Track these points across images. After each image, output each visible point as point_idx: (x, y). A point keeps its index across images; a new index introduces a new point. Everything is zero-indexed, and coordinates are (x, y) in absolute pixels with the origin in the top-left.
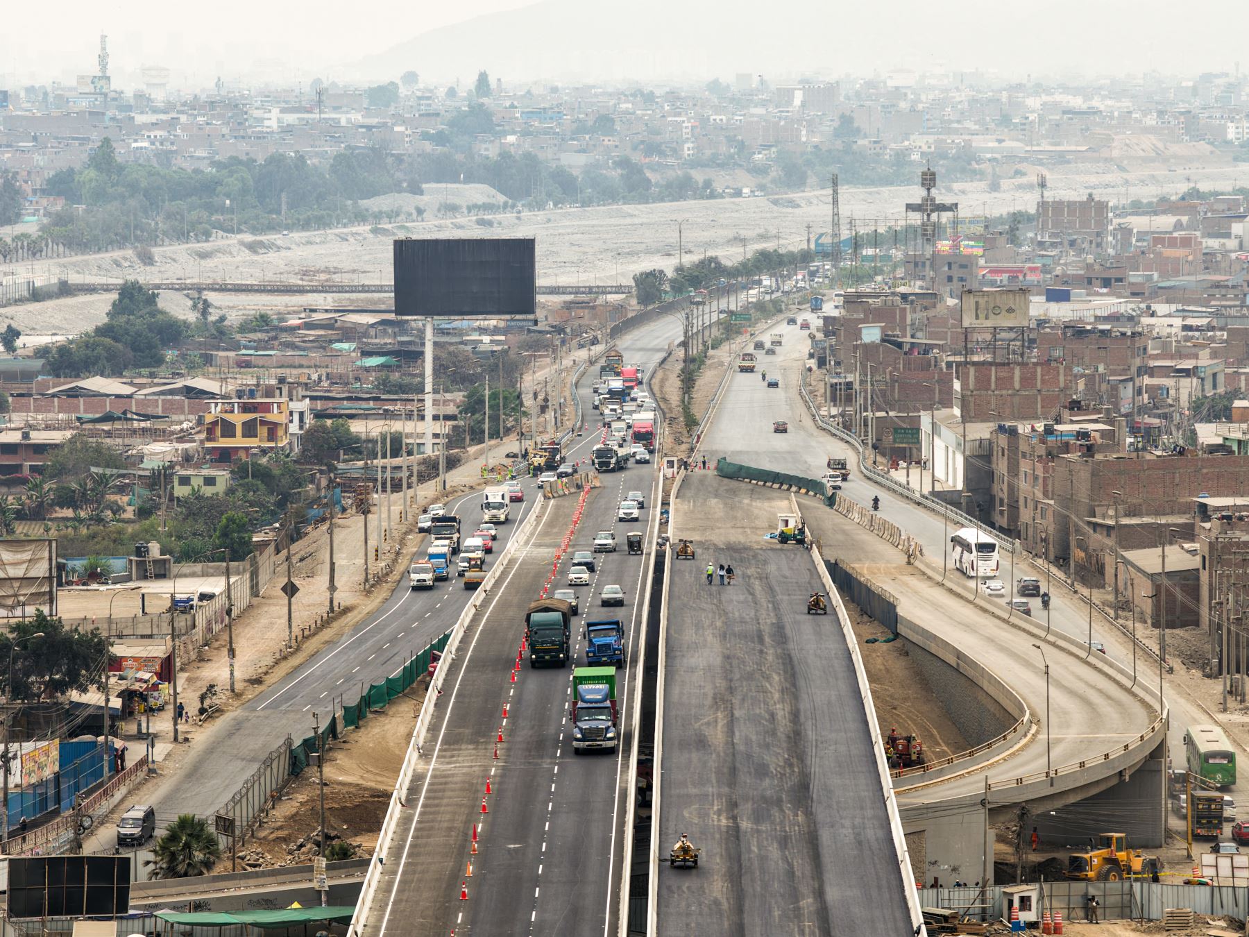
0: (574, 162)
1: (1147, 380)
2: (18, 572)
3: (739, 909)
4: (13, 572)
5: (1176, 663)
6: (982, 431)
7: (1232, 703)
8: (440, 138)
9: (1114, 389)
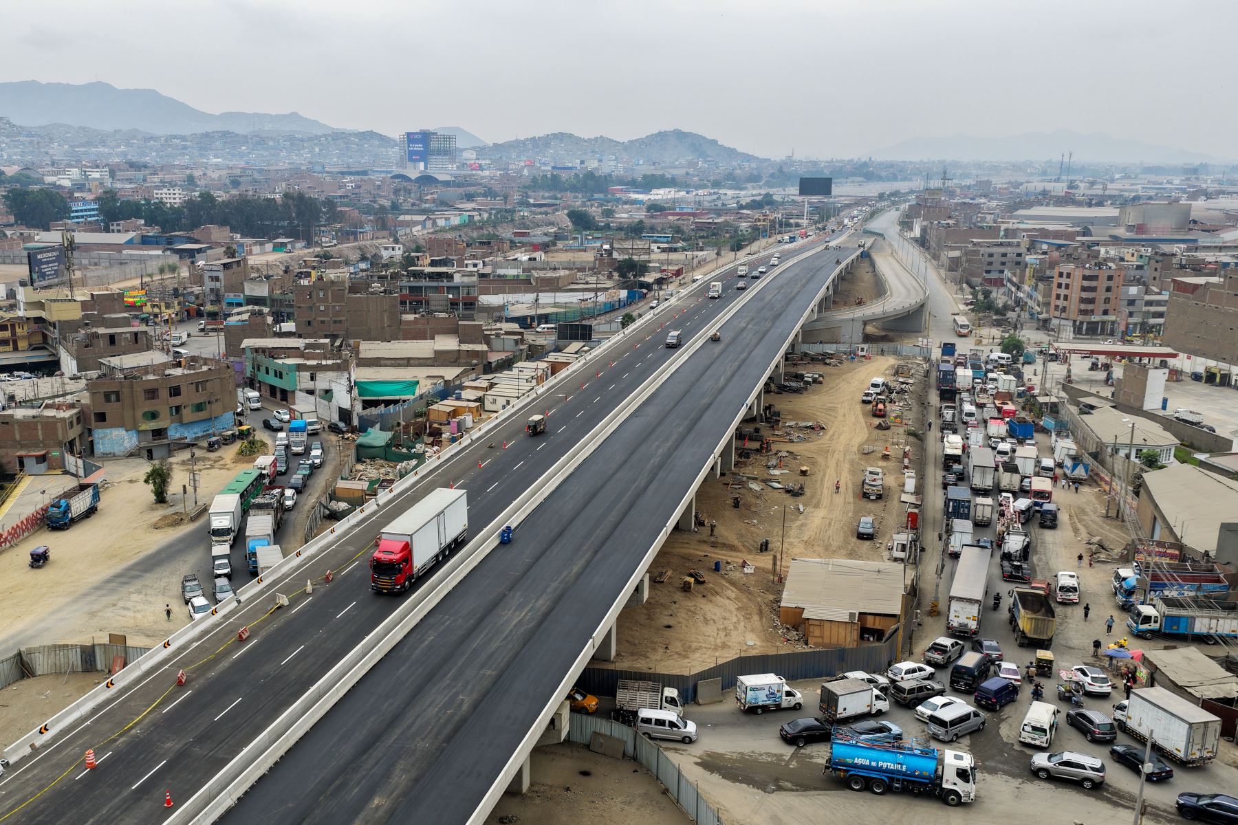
0: (883, 174)
1: (979, 215)
2: (641, 247)
3: (718, 357)
4: (640, 247)
5: (948, 281)
6: (925, 223)
7: (959, 292)
8: (856, 168)
9: (972, 216)
